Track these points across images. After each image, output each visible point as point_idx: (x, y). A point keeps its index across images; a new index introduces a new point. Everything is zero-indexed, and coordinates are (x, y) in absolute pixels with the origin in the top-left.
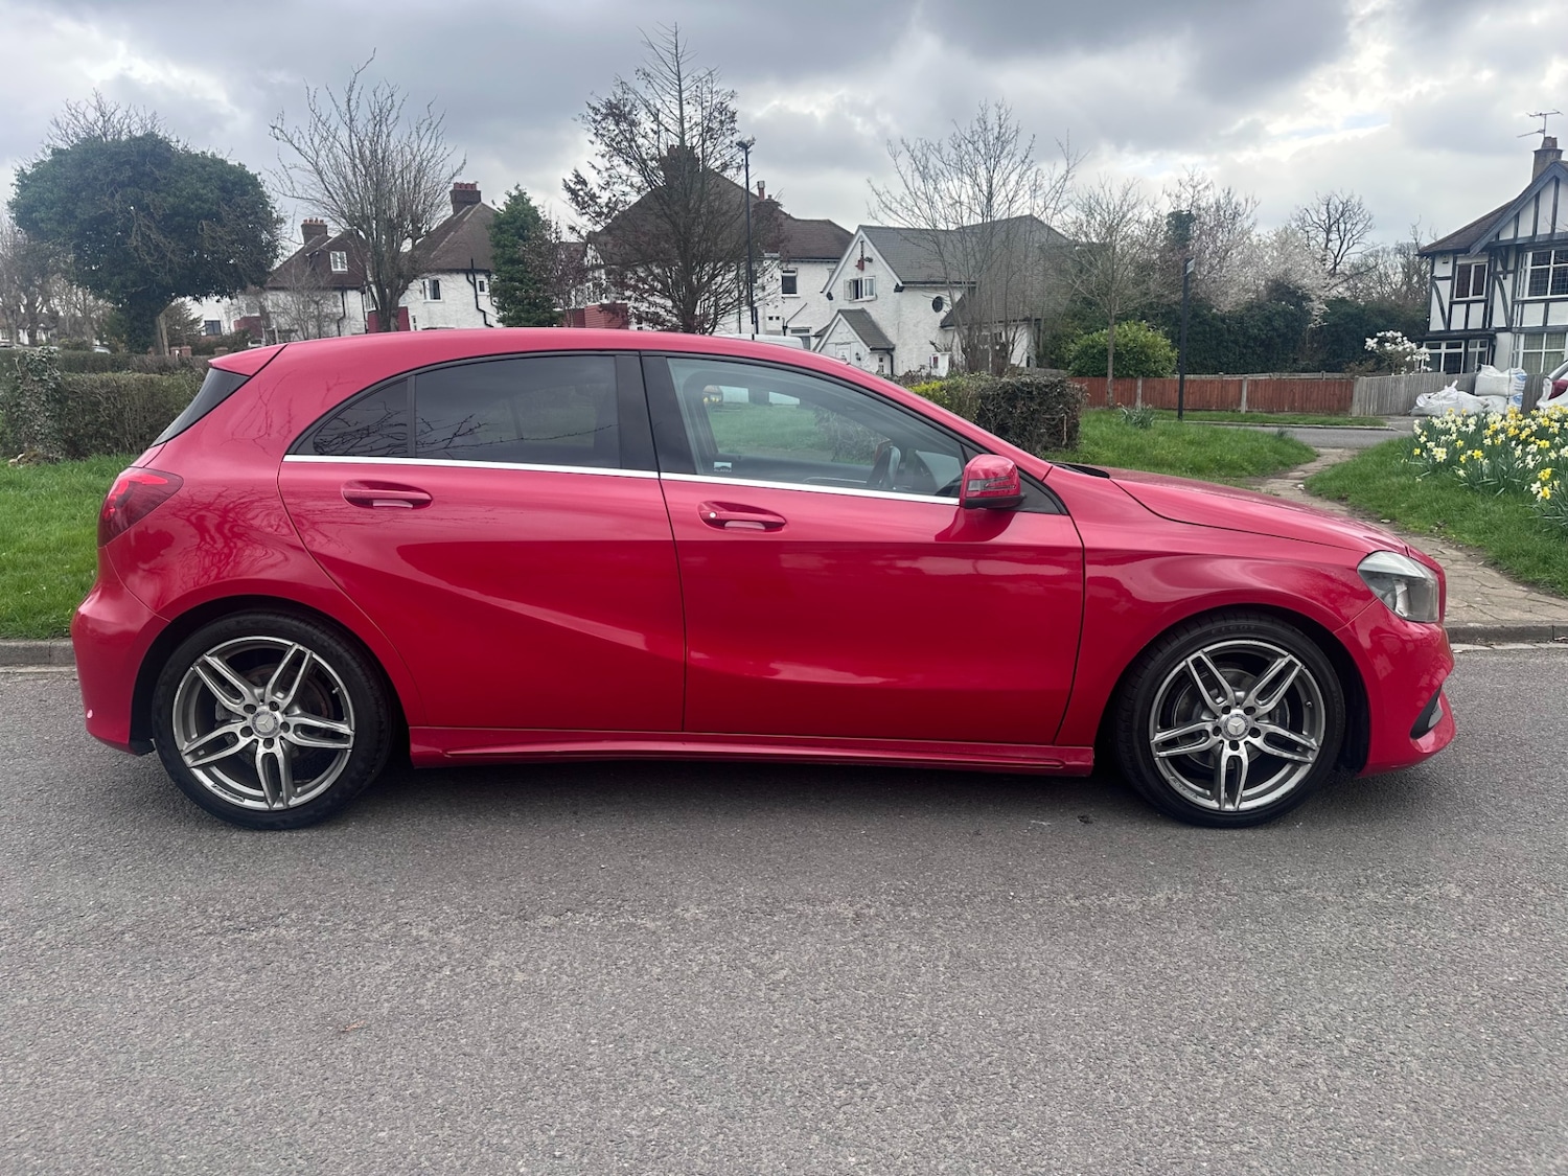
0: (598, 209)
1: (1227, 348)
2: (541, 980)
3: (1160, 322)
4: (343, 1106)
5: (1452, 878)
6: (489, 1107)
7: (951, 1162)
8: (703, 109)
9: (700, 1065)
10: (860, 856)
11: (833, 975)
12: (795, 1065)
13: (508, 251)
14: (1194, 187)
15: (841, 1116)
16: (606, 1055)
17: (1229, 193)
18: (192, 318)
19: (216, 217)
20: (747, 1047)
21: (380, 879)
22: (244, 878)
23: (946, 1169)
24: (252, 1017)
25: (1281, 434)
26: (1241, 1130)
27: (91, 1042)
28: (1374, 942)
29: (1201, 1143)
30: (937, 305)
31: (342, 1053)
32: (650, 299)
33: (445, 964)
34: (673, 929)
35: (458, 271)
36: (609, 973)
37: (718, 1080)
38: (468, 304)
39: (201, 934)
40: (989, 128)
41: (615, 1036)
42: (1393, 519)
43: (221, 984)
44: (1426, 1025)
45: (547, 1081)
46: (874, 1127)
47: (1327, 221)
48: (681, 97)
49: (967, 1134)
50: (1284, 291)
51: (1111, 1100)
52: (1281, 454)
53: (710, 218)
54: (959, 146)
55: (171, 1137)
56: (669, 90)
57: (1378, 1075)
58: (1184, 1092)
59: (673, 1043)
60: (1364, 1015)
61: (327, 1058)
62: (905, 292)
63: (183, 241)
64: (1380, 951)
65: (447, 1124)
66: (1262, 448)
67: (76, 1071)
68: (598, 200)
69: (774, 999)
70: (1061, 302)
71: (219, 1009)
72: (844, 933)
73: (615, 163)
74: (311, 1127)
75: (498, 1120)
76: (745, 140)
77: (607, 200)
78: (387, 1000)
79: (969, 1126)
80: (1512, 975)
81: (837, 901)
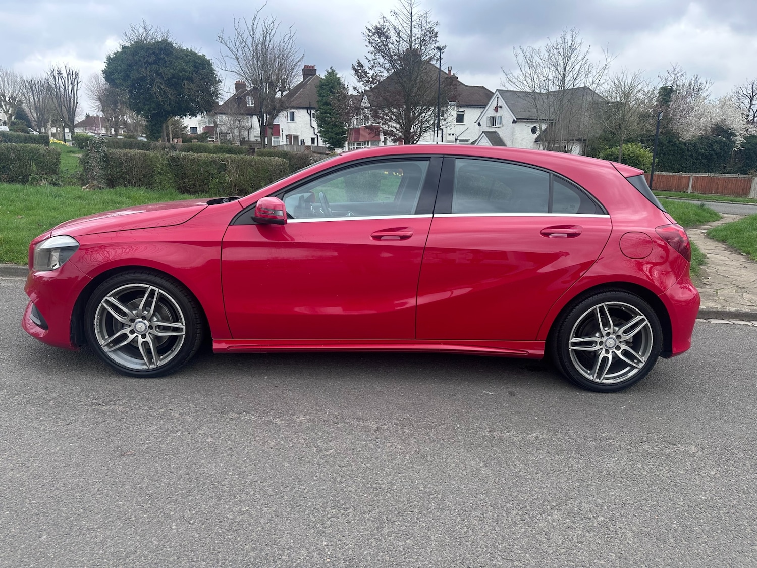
0: (367, 79)
1: (686, 159)
2: (219, 442)
3: (650, 144)
4: (109, 488)
5: (695, 442)
6: (171, 497)
7: (371, 550)
8: (422, 30)
9: (273, 490)
10: (392, 400)
11: (353, 455)
12: (317, 496)
13: (325, 99)
14: (675, 74)
15: (328, 522)
16: (233, 480)
17: (697, 78)
18: (183, 126)
19: (190, 79)
20: (299, 484)
21: (167, 388)
22: (110, 382)
23: (367, 554)
24: (87, 444)
25: (703, 205)
26: (522, 555)
27: (17, 447)
28: (637, 470)
29: (499, 559)
30: (534, 130)
31: (118, 465)
32: (390, 124)
33: (180, 430)
34: (288, 425)
35: (303, 108)
36: (250, 443)
37: (279, 498)
38: (307, 124)
39: (82, 405)
40: (566, 41)
41: (241, 472)
42: (748, 254)
43: (81, 428)
44: (645, 516)
45: (201, 488)
46: (342, 529)
47: (751, 94)
48: (411, 24)
49: (385, 539)
50: (722, 131)
51: (463, 532)
52: (699, 216)
53: (421, 84)
54: (550, 51)
55: (32, 492)
56: (406, 21)
57: (608, 537)
58: (502, 533)
59: (265, 478)
60: (614, 507)
61: (111, 466)
62: (517, 123)
63: (176, 90)
64: (638, 476)
65: (149, 502)
66: (689, 212)
67: (6, 458)
68: (368, 75)
69: (321, 463)
70: (598, 131)
71: (75, 439)
72: (368, 436)
73: (378, 56)
74: (92, 496)
75: (173, 503)
76: (441, 46)
77: (372, 75)
78: (148, 444)
79: (388, 535)
80: (705, 496)
81: (371, 420)
